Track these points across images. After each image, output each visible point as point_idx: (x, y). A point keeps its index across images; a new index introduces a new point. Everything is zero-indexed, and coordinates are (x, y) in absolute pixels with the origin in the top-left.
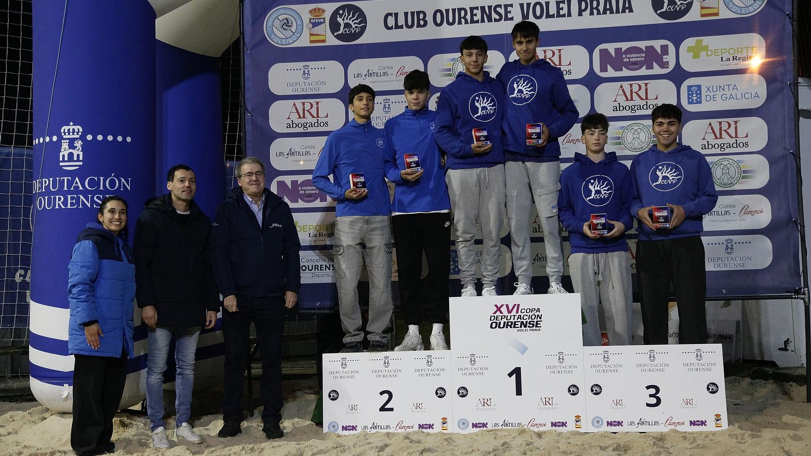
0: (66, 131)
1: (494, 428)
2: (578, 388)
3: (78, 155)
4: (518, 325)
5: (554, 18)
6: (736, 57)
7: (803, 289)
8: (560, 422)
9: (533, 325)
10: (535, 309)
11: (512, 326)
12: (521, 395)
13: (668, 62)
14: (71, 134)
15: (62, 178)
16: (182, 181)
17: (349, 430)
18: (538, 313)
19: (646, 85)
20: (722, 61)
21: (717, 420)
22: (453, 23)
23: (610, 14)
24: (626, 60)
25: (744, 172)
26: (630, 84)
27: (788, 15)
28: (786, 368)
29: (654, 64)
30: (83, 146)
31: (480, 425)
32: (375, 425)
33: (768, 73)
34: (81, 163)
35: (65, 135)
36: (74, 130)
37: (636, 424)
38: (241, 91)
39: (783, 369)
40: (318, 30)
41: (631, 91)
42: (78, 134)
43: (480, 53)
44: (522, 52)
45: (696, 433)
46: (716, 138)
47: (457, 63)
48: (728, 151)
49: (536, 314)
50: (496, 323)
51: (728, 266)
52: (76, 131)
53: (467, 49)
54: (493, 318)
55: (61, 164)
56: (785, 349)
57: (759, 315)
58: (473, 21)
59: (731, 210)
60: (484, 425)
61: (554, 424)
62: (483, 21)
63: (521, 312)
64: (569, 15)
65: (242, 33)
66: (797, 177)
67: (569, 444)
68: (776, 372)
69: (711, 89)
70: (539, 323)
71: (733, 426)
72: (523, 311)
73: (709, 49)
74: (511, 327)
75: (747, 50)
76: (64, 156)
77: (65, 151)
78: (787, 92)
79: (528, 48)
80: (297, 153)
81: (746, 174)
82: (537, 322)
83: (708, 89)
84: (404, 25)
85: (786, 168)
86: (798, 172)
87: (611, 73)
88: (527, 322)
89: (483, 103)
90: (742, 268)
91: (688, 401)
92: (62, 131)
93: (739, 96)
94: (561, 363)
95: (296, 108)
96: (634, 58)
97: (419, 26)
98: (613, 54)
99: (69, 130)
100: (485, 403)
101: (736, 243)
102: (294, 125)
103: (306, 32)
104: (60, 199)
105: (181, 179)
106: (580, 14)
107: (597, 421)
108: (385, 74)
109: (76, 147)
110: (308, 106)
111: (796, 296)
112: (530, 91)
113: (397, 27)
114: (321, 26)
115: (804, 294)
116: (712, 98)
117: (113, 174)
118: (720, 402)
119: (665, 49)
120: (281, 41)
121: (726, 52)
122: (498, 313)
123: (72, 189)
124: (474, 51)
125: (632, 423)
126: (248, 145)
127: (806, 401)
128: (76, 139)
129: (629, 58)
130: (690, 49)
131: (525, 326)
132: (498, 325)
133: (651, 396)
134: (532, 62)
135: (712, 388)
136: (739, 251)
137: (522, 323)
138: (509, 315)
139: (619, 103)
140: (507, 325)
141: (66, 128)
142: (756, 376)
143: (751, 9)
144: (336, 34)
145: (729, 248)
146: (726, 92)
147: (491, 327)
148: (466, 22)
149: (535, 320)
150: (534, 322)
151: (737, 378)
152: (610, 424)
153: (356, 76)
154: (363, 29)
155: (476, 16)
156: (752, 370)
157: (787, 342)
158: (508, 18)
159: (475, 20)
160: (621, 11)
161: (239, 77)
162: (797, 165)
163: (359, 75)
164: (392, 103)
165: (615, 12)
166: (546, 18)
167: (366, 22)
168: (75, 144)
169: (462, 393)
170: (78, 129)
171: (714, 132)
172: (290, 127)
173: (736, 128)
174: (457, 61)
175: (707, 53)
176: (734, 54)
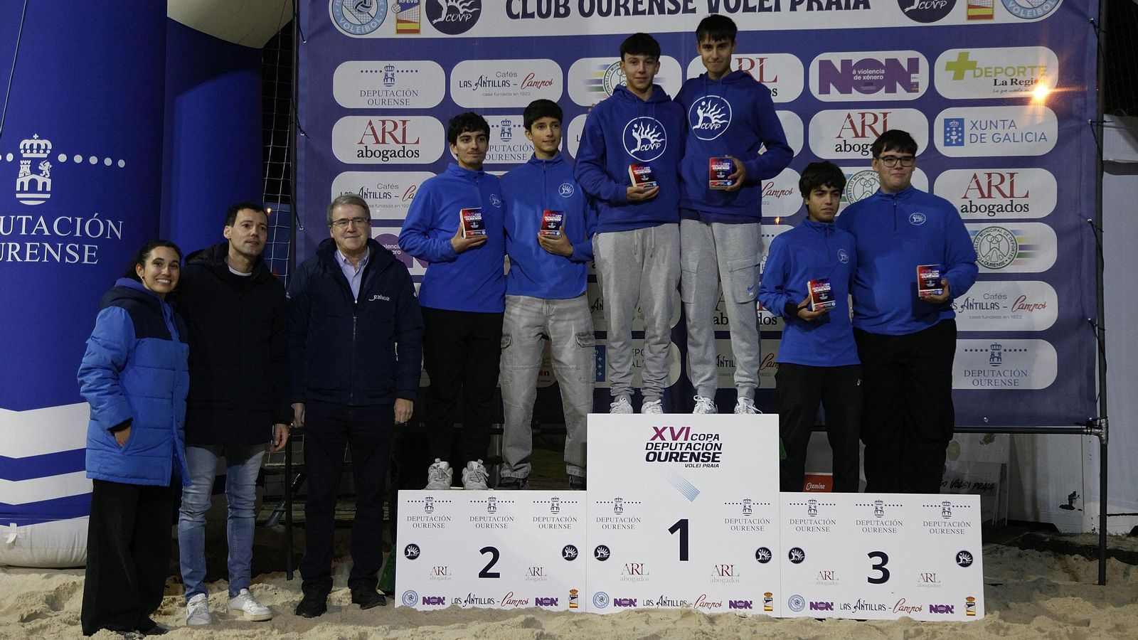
0: (27, 147)
1: (646, 607)
2: (770, 553)
3: (44, 184)
4: (686, 457)
5: (755, 11)
6: (1016, 80)
7: (1098, 421)
8: (742, 602)
9: (709, 458)
10: (712, 435)
11: (678, 459)
12: (687, 560)
13: (917, 84)
14: (35, 151)
15: (18, 217)
16: (247, 226)
17: (434, 603)
18: (716, 441)
19: (885, 115)
20: (995, 84)
21: (969, 606)
22: (608, 13)
23: (836, 9)
24: (857, 78)
25: (1022, 247)
27: (1092, 22)
28: (1071, 535)
29: (898, 85)
30: (51, 171)
31: (625, 602)
32: (472, 597)
33: (1060, 106)
34: (48, 196)
35: (25, 152)
36: (39, 146)
37: (852, 608)
38: (292, 100)
39: (1066, 535)
40: (408, 14)
41: (863, 123)
42: (45, 152)
43: (649, 60)
44: (710, 60)
45: (938, 624)
46: (983, 196)
47: (612, 72)
48: (999, 216)
49: (714, 443)
50: (655, 453)
51: (993, 383)
52: (43, 147)
53: (631, 53)
54: (650, 446)
55: (18, 196)
56: (1070, 507)
57: (1034, 456)
58: (636, 12)
59: (1001, 303)
60: (632, 602)
61: (733, 604)
62: (651, 12)
63: (692, 439)
64: (778, 8)
65: (297, 14)
66: (1097, 257)
67: (754, 633)
68: (1056, 539)
69: (977, 125)
70: (717, 455)
71: (992, 616)
72: (694, 437)
73: (977, 67)
74: (676, 461)
75: (1032, 70)
76: (22, 184)
77: (25, 175)
78: (1088, 134)
79: (720, 56)
80: (372, 194)
81: (1023, 251)
82: (714, 454)
83: (974, 125)
84: (536, 14)
85: (1080, 246)
86: (1099, 251)
87: (835, 95)
88: (699, 453)
89: (644, 133)
90: (1013, 387)
91: (929, 576)
92: (21, 146)
93: (1018, 138)
94: (747, 515)
95: (372, 128)
96: (869, 75)
97: (557, 15)
98: (839, 68)
99: (32, 146)
100: (635, 570)
101: (1005, 350)
102: (369, 154)
103: (391, 17)
104: (14, 248)
105: (246, 223)
106: (793, 8)
107: (797, 602)
108: (505, 83)
109: (42, 172)
110: (389, 127)
111: (1089, 431)
112: (720, 119)
113: (526, 15)
114: (413, 8)
115: (1100, 427)
116: (979, 139)
117: (96, 214)
118: (973, 580)
119: (914, 64)
120: (354, 29)
121: (1001, 72)
122: (658, 440)
123: (33, 233)
124: (641, 57)
125: (846, 606)
126: (299, 180)
127: (1097, 582)
128: (42, 159)
129: (862, 75)
130: (949, 66)
131: (697, 460)
132: (657, 457)
133: (875, 567)
134: (725, 75)
135: (964, 559)
136: (1008, 363)
137: (693, 454)
138: (674, 443)
139: (845, 141)
140: (670, 457)
141: (27, 142)
142: (1027, 544)
143: (1040, 11)
144: (435, 21)
145: (995, 358)
146: (1000, 129)
147: (648, 460)
148: (627, 13)
149: (712, 452)
150: (709, 454)
151: (1000, 546)
152: (814, 606)
153: (462, 85)
154: (476, 16)
155: (642, 4)
156: (1022, 536)
157: (1072, 497)
158: (689, 8)
159: (639, 10)
160: (852, 7)
161: (290, 80)
162: (1097, 241)
163: (467, 84)
164: (515, 126)
165: (843, 7)
166: (743, 12)
167: (480, 7)
168: (40, 167)
169: (602, 553)
170: (46, 145)
171: (980, 188)
172: (362, 156)
173: (1012, 183)
174: (612, 69)
175: (974, 72)
176: (1012, 75)
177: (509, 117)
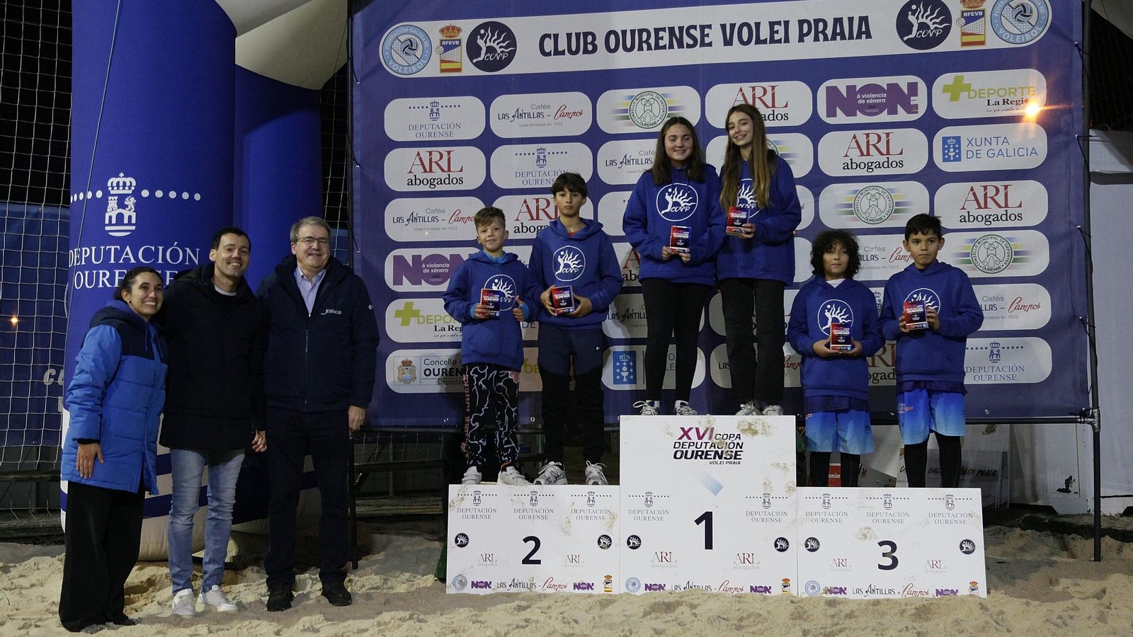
0: (114, 184)
1: (674, 591)
2: (787, 542)
3: (130, 217)
4: (710, 455)
5: (767, 44)
6: (1008, 100)
7: (1091, 410)
9: (731, 456)
10: (734, 435)
11: (703, 457)
13: (917, 106)
14: (121, 188)
15: (107, 247)
16: (229, 249)
17: (481, 587)
18: (738, 440)
19: (888, 135)
20: (989, 104)
21: (973, 590)
22: (632, 49)
23: (841, 40)
24: (861, 102)
25: (1017, 253)
26: (866, 134)
27: (1077, 45)
28: (1068, 516)
29: (899, 107)
30: (136, 205)
31: (655, 587)
32: (516, 582)
33: (1050, 124)
34: (133, 228)
35: (113, 189)
36: (124, 183)
37: (864, 592)
38: (348, 135)
39: (1063, 516)
40: (451, 55)
41: (868, 142)
42: (130, 189)
46: (980, 207)
47: (636, 102)
48: (995, 224)
49: (736, 442)
50: (682, 452)
51: (993, 377)
52: (128, 184)
54: (677, 445)
55: (107, 228)
56: (1066, 490)
57: (1032, 444)
58: (657, 47)
59: (999, 304)
60: (661, 587)
62: (671, 46)
63: (716, 439)
64: (787, 40)
65: (351, 59)
66: (1086, 261)
68: (1055, 520)
69: (973, 142)
70: (738, 453)
72: (718, 437)
73: (971, 89)
74: (701, 458)
75: (1023, 91)
76: (110, 217)
77: (112, 210)
78: (1075, 150)
80: (421, 219)
81: (1018, 256)
82: (736, 452)
83: (970, 142)
84: (566, 50)
85: (1070, 251)
86: (1088, 255)
87: (841, 118)
88: (722, 452)
90: (1011, 382)
91: (935, 563)
92: (109, 184)
93: (1011, 152)
94: (766, 507)
95: (421, 159)
96: (873, 98)
97: (586, 51)
98: (844, 93)
99: (118, 183)
100: (664, 557)
101: (1004, 348)
102: (418, 182)
103: (436, 57)
104: (104, 275)
105: (229, 247)
106: (801, 40)
107: (813, 587)
108: (539, 115)
109: (127, 206)
110: (436, 157)
111: (1083, 420)
113: (557, 52)
114: (455, 50)
115: (1093, 417)
116: (975, 154)
117: (176, 243)
118: (976, 566)
119: (913, 88)
120: (402, 69)
121: (994, 93)
122: (685, 439)
123: (121, 261)
125: (858, 591)
126: (356, 207)
127: (1093, 558)
128: (128, 195)
129: (866, 99)
130: (946, 89)
131: (720, 458)
132: (684, 455)
133: (884, 555)
135: (967, 547)
136: (1007, 359)
137: (716, 452)
138: (700, 442)
139: (851, 159)
140: (696, 455)
141: (114, 180)
142: (1027, 525)
143: (1028, 37)
144: (475, 61)
145: (995, 355)
146: (994, 145)
147: (675, 457)
148: (649, 48)
149: (734, 450)
150: (732, 452)
151: (1002, 528)
152: (829, 590)
153: (501, 117)
154: (511, 55)
155: (662, 39)
156: (1023, 518)
157: (1069, 481)
158: (706, 42)
159: (660, 45)
160: (855, 37)
161: (345, 117)
162: (1086, 245)
163: (505, 116)
164: (549, 153)
165: (847, 37)
166: (756, 44)
167: (515, 46)
168: (125, 203)
169: (634, 543)
170: (131, 182)
171: (977, 200)
172: (412, 184)
173: (1006, 194)
174: (637, 100)
175: (969, 94)
176: (1004, 96)
177: (543, 146)
